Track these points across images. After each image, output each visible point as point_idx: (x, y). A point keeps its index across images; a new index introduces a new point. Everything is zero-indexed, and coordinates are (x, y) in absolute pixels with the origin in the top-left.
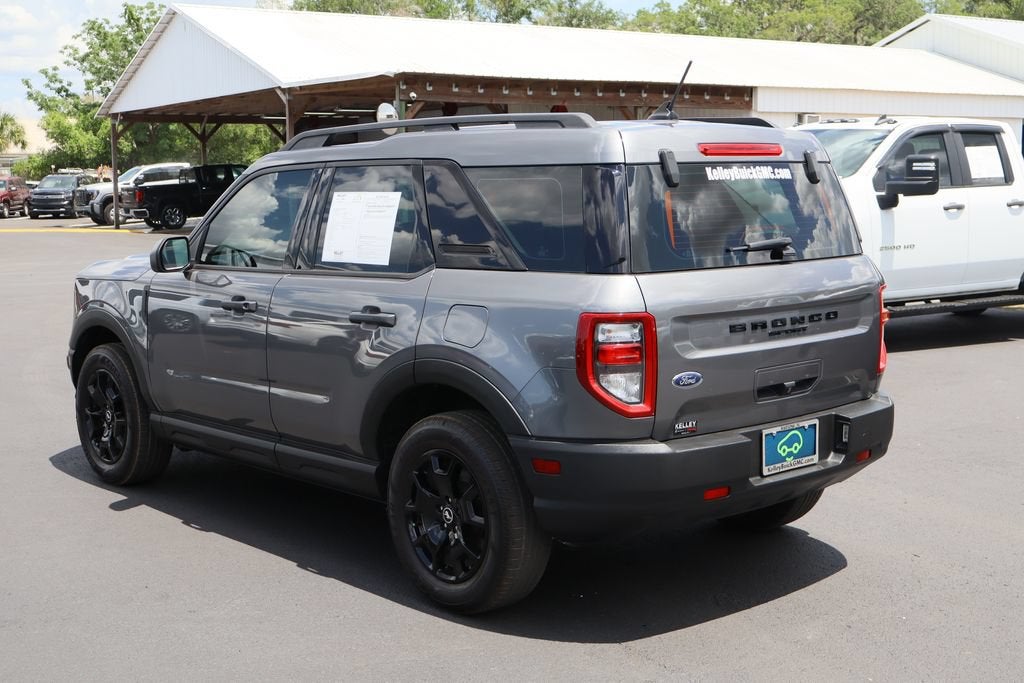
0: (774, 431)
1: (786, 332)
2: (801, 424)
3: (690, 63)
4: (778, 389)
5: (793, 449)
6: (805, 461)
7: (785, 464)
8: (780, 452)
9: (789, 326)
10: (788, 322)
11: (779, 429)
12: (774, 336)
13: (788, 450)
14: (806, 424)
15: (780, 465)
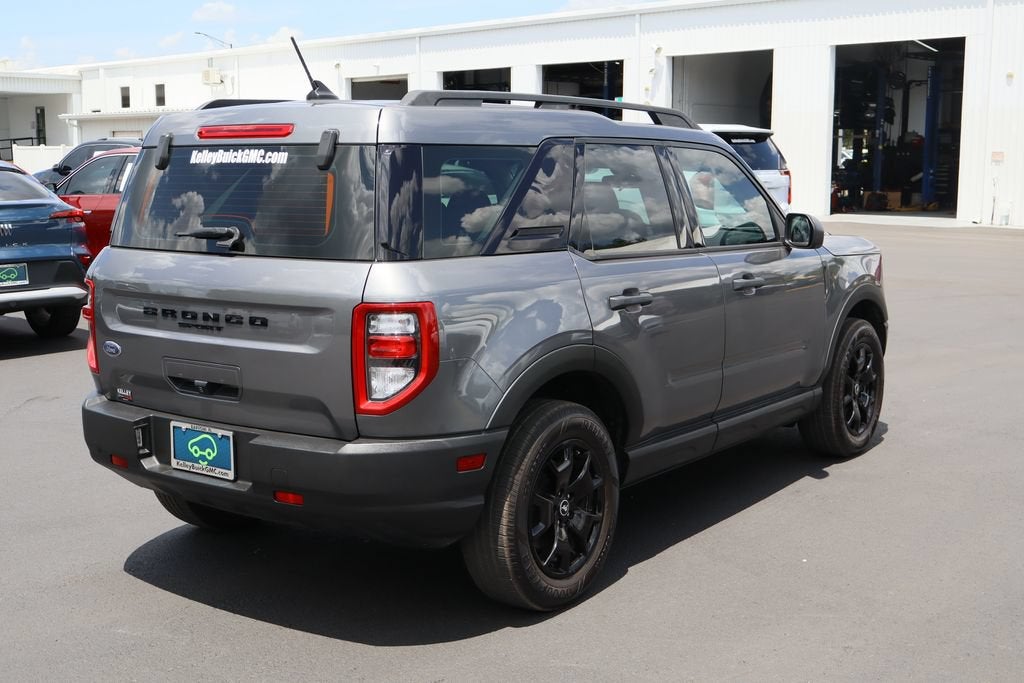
0: (184, 426)
1: (197, 326)
2: (213, 431)
3: (292, 39)
4: (187, 384)
5: (205, 454)
6: (218, 472)
7: (196, 465)
8: (192, 451)
9: (200, 321)
10: (200, 316)
11: (189, 426)
12: (184, 327)
13: (200, 453)
14: (220, 433)
15: (190, 464)
